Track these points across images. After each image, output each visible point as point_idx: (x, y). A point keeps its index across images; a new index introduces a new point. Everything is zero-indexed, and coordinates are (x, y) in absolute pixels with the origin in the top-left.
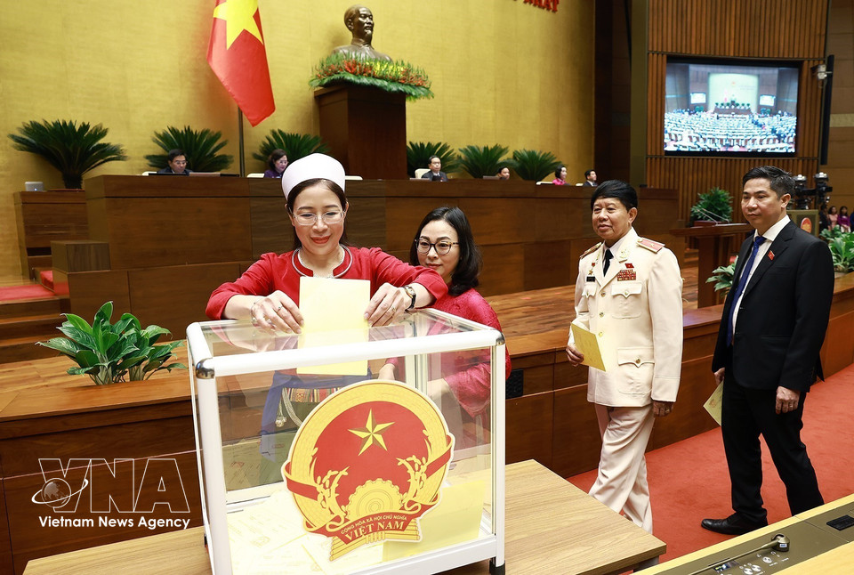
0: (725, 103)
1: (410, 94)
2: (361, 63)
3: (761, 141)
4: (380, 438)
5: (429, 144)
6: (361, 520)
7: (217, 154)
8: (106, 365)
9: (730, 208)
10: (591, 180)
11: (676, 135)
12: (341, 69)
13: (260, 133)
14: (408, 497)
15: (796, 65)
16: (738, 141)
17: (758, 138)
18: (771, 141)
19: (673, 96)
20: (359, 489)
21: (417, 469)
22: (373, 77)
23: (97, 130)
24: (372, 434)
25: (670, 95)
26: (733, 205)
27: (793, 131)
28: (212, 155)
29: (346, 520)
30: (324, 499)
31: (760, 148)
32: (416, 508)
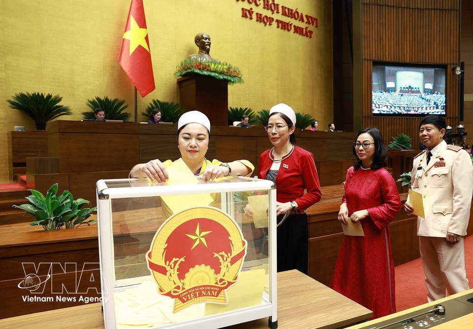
0: (406, 87)
1: (230, 81)
2: (203, 63)
3: (426, 108)
4: (203, 240)
5: (241, 109)
6: (192, 289)
7: (122, 112)
8: (52, 218)
9: (410, 145)
10: (332, 129)
11: (379, 105)
12: (192, 66)
13: (147, 101)
14: (220, 276)
15: (444, 67)
16: (413, 108)
17: (425, 107)
18: (432, 108)
19: (377, 83)
20: (191, 270)
21: (225, 259)
22: (210, 71)
23: (56, 98)
24: (199, 237)
25: (375, 83)
26: (412, 144)
27: (443, 102)
28: (119, 112)
29: (183, 289)
30: (171, 275)
31: (426, 112)
32: (225, 283)
